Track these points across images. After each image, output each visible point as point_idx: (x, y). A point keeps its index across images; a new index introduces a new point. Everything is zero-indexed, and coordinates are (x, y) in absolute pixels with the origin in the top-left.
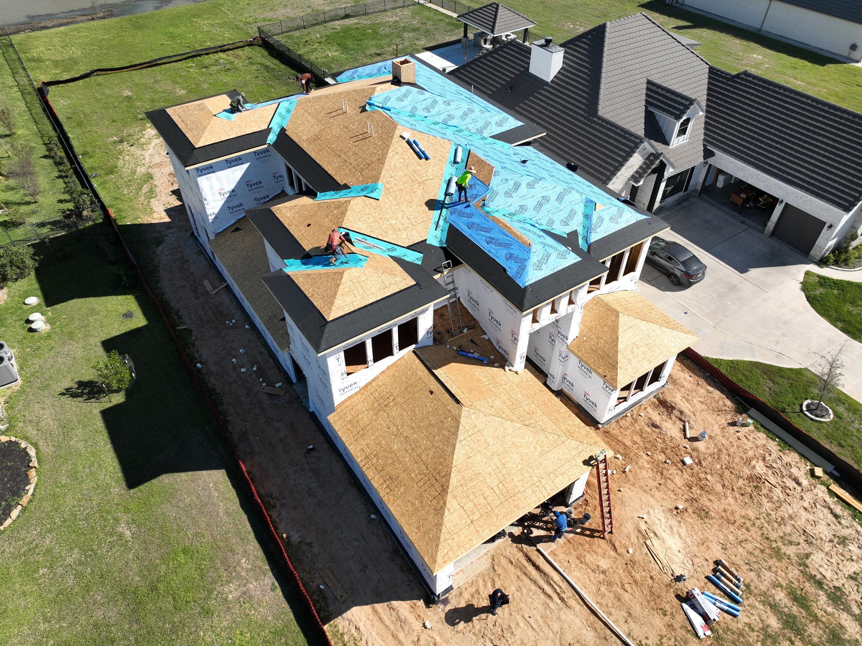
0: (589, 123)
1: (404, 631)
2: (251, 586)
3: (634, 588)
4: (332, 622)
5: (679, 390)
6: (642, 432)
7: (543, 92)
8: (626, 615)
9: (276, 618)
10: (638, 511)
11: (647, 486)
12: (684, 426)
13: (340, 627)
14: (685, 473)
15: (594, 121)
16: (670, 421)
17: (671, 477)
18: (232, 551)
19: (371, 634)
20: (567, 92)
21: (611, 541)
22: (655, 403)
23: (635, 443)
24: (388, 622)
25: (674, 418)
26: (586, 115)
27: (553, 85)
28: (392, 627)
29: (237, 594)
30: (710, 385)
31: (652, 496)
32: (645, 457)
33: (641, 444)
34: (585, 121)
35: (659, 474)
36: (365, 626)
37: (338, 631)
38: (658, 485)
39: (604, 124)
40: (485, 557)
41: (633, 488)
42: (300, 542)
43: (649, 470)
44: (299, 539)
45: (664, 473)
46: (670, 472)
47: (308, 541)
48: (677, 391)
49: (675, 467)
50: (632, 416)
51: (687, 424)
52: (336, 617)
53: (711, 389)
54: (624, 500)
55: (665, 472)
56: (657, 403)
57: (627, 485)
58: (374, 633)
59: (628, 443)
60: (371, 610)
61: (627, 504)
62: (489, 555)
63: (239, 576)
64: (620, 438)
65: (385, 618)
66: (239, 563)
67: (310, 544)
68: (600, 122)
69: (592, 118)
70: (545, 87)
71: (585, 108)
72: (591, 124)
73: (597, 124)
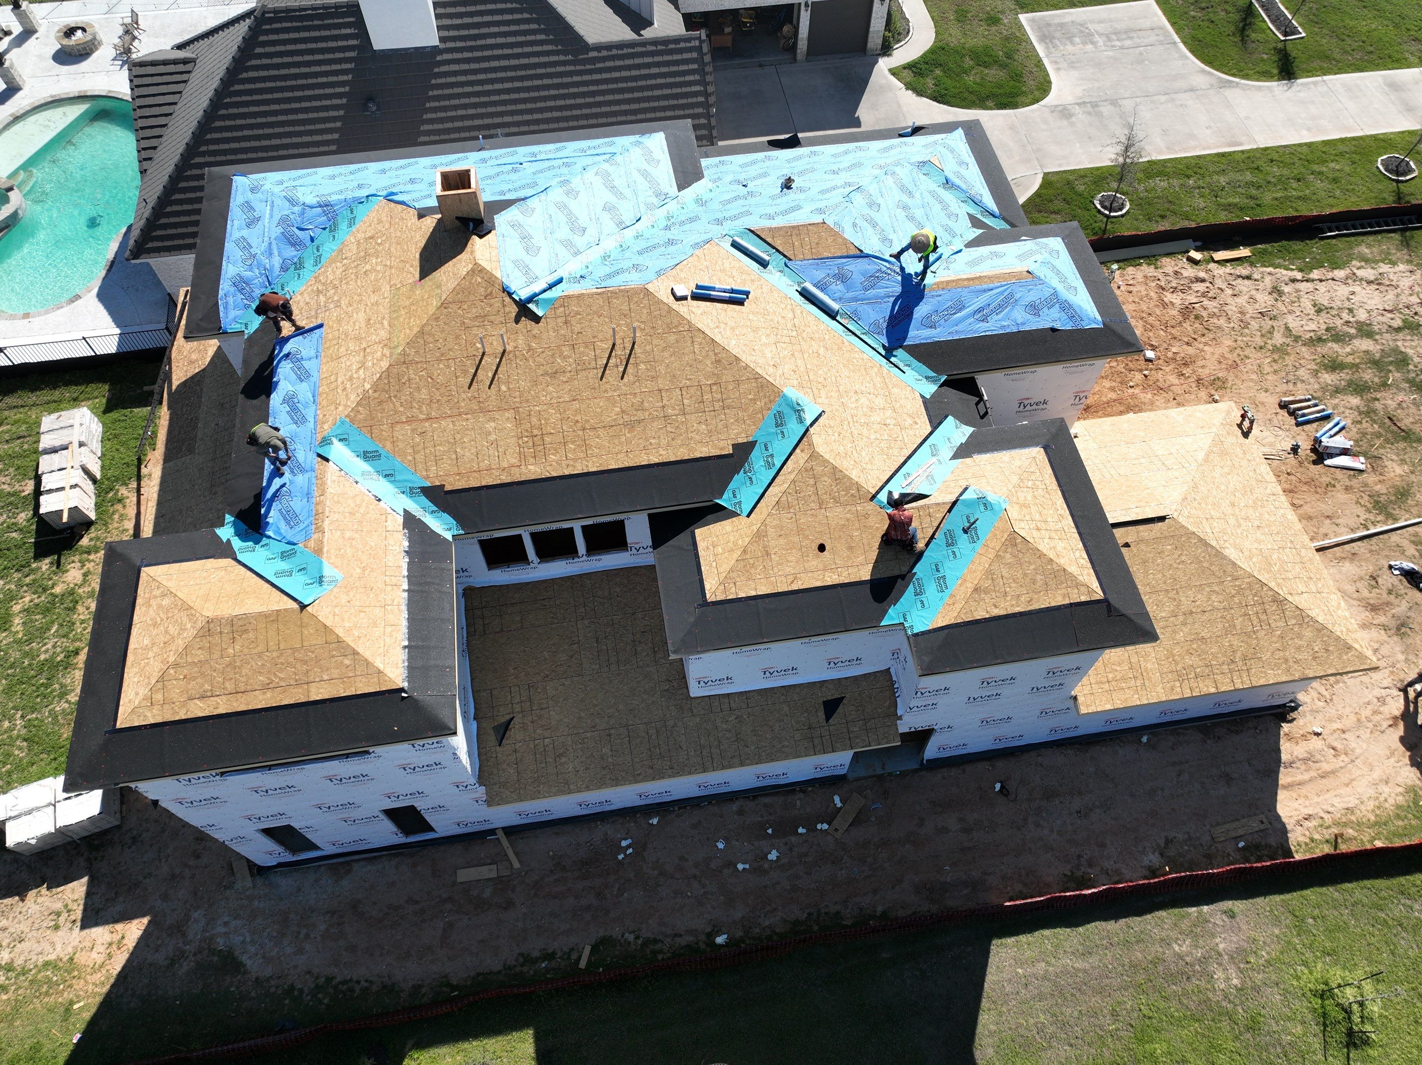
0: (589, 67)
3: (1299, 497)
7: (444, 68)
8: (1328, 521)
14: (1164, 367)
17: (1166, 383)
19: (1318, 803)
23: (1112, 389)
26: (569, 57)
27: (450, 45)
32: (1135, 391)
35: (1161, 392)
38: (1176, 402)
43: (1155, 397)
46: (1160, 380)
55: (1159, 385)
58: (1316, 799)
59: (1112, 396)
60: (1285, 792)
63: (1204, 960)
65: (1299, 778)
66: (1180, 957)
68: (605, 53)
69: (586, 56)
70: (439, 58)
71: (554, 48)
72: (593, 67)
73: (604, 59)
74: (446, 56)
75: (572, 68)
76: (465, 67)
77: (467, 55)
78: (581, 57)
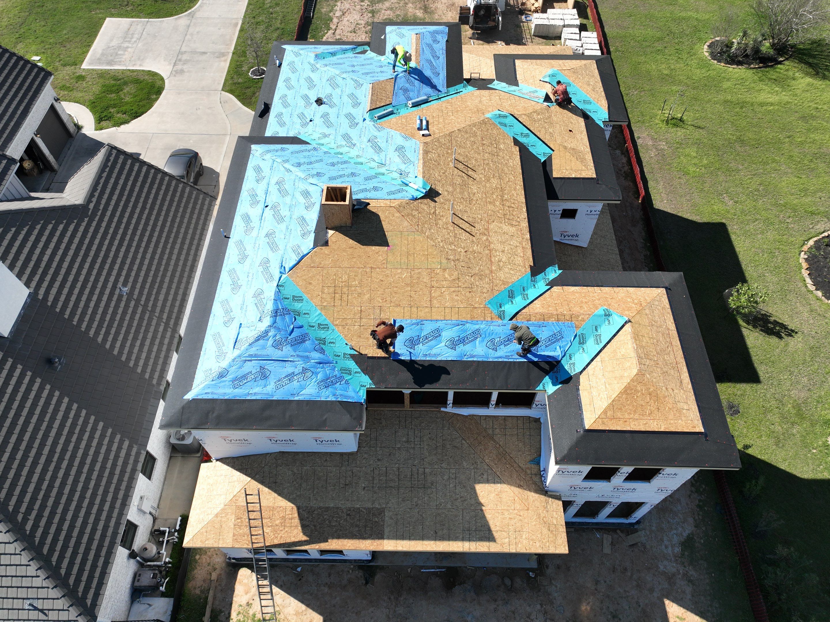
2: (651, 143)
7: (51, 298)
20: (46, 258)
27: (33, 284)
34: (97, 218)
39: (97, 194)
63: (657, 149)
68: (94, 200)
69: (91, 211)
70: (40, 297)
71: (74, 224)
72: (100, 212)
73: (98, 202)
74: (42, 291)
75: (94, 224)
76: (57, 284)
77: (48, 278)
78: (90, 213)
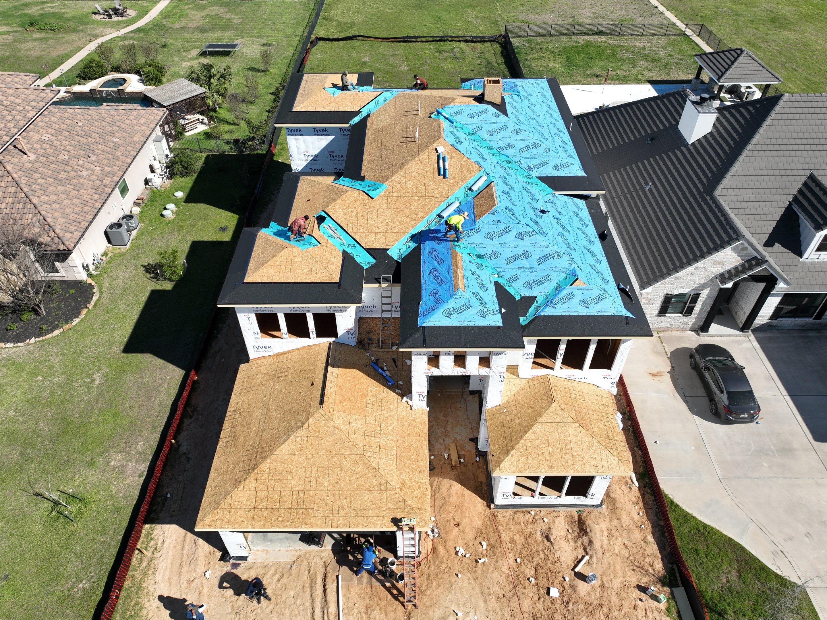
0: (700, 200)
1: (189, 566)
2: (130, 464)
4: (154, 525)
5: (611, 520)
6: (529, 537)
7: (678, 153)
9: (125, 497)
10: (458, 605)
11: (489, 588)
12: (583, 557)
13: (155, 532)
14: (541, 602)
15: (706, 200)
16: (572, 544)
17: (521, 597)
18: (140, 432)
19: (168, 552)
20: (699, 159)
21: (409, 614)
22: (574, 518)
23: (512, 541)
24: (185, 552)
25: (579, 543)
26: (702, 190)
27: (692, 148)
28: (185, 557)
29: (118, 464)
30: (653, 535)
31: (485, 601)
32: (511, 561)
33: (519, 547)
34: (698, 197)
35: (512, 586)
36: (170, 544)
37: (151, 534)
38: (501, 595)
39: (713, 206)
40: (294, 553)
41: (473, 582)
42: (184, 454)
43: (504, 576)
44: (185, 451)
45: (517, 588)
46: (525, 591)
47: (189, 456)
48: (608, 520)
49: (535, 590)
50: (536, 515)
51: (587, 558)
52: (159, 523)
53: (650, 538)
54: (454, 586)
55: (519, 587)
56: (576, 519)
57: (469, 575)
58: (171, 553)
59: (505, 537)
60: (183, 535)
61: (453, 592)
62: (297, 554)
63: (129, 453)
64: (500, 528)
65: (187, 547)
66: (137, 443)
67: (189, 459)
68: (711, 202)
69: (706, 196)
71: (705, 182)
74: (684, 149)
75: (696, 193)
77: (688, 155)
78: (704, 194)
